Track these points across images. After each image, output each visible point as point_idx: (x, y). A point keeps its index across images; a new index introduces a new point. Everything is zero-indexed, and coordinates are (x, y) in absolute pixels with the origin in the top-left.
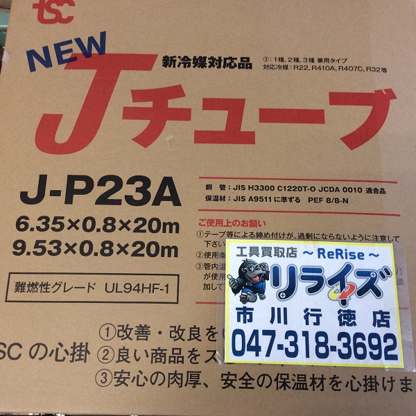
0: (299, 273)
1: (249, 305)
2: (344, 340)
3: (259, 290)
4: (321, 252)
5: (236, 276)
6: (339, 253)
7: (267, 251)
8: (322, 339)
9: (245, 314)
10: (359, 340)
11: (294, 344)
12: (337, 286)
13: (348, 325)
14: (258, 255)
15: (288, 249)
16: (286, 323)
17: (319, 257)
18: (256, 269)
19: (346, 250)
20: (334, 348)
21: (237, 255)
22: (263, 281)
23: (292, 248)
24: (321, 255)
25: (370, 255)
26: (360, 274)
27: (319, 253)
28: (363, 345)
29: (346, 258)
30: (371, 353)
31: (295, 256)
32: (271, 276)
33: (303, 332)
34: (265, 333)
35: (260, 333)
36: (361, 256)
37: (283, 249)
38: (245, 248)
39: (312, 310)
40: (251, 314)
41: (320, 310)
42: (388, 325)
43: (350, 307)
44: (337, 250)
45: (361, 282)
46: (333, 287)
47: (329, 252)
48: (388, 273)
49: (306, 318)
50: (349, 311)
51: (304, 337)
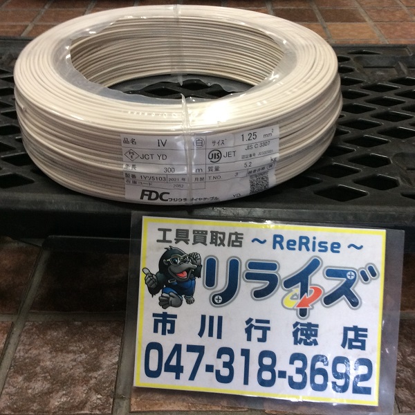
0: (243, 269)
1: (170, 310)
2: (299, 364)
3: (185, 291)
4: (278, 240)
5: (155, 270)
6: (304, 242)
7: (200, 237)
8: (267, 361)
9: (165, 322)
10: (319, 365)
11: (228, 365)
12: (297, 289)
13: (306, 344)
14: (187, 242)
15: (231, 234)
16: (219, 336)
17: (274, 247)
18: (184, 261)
19: (314, 238)
20: (282, 374)
21: (158, 241)
22: (192, 280)
23: (236, 234)
24: (278, 245)
25: (349, 247)
26: (332, 273)
27: (275, 242)
28: (323, 372)
29: (314, 250)
30: (334, 383)
31: (240, 246)
32: (203, 272)
33: (242, 350)
34: (191, 348)
35: (184, 349)
36: (335, 247)
37: (224, 234)
38: (170, 230)
39: (258, 321)
40: (173, 324)
41: (268, 322)
42: (363, 347)
43: (312, 318)
44: (301, 238)
45: (330, 285)
46: (291, 291)
47: (288, 242)
48: (374, 274)
49: (248, 331)
50: (309, 325)
51: (244, 357)
